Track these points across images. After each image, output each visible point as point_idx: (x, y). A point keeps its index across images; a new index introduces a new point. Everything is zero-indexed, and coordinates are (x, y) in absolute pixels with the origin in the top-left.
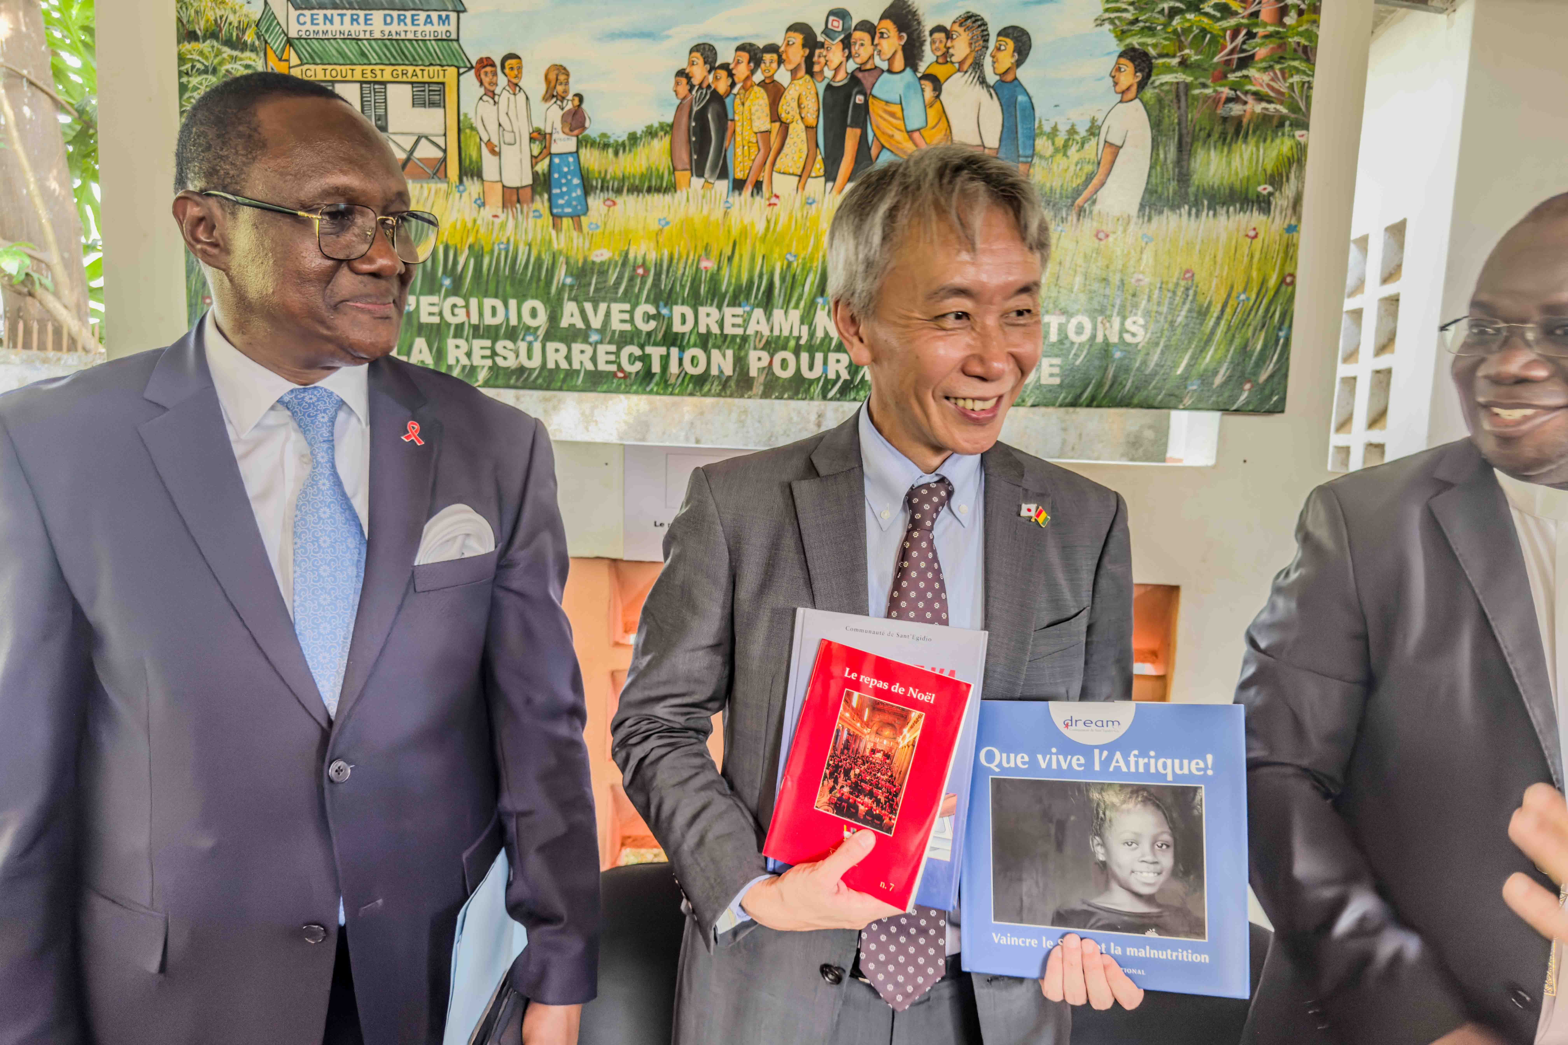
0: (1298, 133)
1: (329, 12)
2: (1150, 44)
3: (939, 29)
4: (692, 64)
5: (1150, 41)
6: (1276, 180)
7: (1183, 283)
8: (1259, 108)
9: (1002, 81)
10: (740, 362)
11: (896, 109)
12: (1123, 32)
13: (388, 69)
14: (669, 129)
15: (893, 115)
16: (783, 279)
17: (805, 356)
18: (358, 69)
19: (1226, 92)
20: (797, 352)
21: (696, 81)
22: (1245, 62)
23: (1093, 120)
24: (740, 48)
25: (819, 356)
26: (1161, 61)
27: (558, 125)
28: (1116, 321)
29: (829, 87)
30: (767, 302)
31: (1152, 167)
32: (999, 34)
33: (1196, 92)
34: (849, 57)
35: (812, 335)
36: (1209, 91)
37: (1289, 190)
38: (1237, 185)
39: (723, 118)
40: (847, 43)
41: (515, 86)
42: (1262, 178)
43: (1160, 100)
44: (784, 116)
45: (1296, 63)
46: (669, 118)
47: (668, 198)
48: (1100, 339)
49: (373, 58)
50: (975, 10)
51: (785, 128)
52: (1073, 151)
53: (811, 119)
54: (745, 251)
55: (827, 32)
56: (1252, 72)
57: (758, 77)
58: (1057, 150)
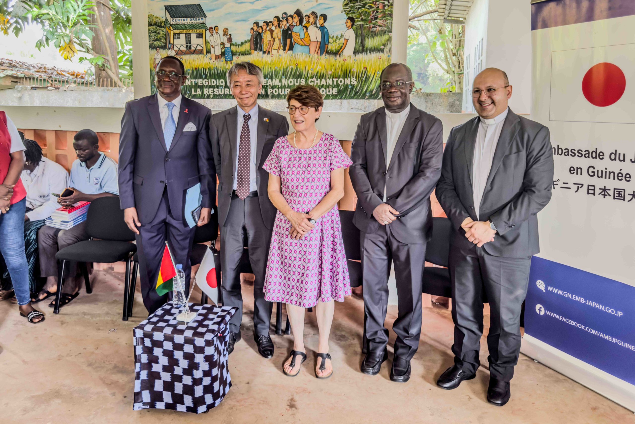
0: (389, 34)
1: (179, 19)
2: (354, 16)
3: (307, 15)
4: (254, 26)
5: (354, 15)
6: (385, 45)
7: (364, 70)
8: (380, 28)
9: (321, 27)
10: (266, 91)
11: (298, 34)
12: (348, 13)
13: (191, 30)
14: (249, 41)
15: (297, 35)
16: (275, 73)
17: (280, 90)
18: (185, 30)
19: (372, 25)
20: (278, 88)
21: (255, 30)
22: (376, 18)
23: (342, 34)
24: (264, 22)
25: (283, 89)
26: (356, 19)
27: (226, 41)
28: (349, 79)
29: (283, 30)
30: (271, 78)
31: (356, 44)
32: (320, 16)
33: (365, 26)
34: (287, 23)
35: (282, 84)
36: (368, 26)
37: (388, 47)
38: (376, 47)
39: (261, 38)
40: (287, 20)
41: (217, 33)
42: (381, 44)
43: (357, 28)
44: (274, 37)
45: (388, 18)
46: (249, 39)
47: (250, 56)
48: (346, 84)
49: (188, 28)
50: (314, 11)
51: (274, 39)
52: (337, 41)
53: (280, 37)
54: (266, 67)
55: (282, 18)
56: (378, 20)
57: (268, 29)
58: (334, 41)
